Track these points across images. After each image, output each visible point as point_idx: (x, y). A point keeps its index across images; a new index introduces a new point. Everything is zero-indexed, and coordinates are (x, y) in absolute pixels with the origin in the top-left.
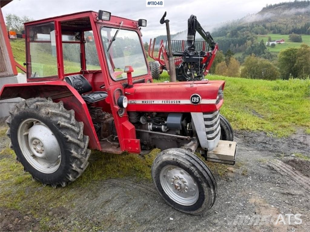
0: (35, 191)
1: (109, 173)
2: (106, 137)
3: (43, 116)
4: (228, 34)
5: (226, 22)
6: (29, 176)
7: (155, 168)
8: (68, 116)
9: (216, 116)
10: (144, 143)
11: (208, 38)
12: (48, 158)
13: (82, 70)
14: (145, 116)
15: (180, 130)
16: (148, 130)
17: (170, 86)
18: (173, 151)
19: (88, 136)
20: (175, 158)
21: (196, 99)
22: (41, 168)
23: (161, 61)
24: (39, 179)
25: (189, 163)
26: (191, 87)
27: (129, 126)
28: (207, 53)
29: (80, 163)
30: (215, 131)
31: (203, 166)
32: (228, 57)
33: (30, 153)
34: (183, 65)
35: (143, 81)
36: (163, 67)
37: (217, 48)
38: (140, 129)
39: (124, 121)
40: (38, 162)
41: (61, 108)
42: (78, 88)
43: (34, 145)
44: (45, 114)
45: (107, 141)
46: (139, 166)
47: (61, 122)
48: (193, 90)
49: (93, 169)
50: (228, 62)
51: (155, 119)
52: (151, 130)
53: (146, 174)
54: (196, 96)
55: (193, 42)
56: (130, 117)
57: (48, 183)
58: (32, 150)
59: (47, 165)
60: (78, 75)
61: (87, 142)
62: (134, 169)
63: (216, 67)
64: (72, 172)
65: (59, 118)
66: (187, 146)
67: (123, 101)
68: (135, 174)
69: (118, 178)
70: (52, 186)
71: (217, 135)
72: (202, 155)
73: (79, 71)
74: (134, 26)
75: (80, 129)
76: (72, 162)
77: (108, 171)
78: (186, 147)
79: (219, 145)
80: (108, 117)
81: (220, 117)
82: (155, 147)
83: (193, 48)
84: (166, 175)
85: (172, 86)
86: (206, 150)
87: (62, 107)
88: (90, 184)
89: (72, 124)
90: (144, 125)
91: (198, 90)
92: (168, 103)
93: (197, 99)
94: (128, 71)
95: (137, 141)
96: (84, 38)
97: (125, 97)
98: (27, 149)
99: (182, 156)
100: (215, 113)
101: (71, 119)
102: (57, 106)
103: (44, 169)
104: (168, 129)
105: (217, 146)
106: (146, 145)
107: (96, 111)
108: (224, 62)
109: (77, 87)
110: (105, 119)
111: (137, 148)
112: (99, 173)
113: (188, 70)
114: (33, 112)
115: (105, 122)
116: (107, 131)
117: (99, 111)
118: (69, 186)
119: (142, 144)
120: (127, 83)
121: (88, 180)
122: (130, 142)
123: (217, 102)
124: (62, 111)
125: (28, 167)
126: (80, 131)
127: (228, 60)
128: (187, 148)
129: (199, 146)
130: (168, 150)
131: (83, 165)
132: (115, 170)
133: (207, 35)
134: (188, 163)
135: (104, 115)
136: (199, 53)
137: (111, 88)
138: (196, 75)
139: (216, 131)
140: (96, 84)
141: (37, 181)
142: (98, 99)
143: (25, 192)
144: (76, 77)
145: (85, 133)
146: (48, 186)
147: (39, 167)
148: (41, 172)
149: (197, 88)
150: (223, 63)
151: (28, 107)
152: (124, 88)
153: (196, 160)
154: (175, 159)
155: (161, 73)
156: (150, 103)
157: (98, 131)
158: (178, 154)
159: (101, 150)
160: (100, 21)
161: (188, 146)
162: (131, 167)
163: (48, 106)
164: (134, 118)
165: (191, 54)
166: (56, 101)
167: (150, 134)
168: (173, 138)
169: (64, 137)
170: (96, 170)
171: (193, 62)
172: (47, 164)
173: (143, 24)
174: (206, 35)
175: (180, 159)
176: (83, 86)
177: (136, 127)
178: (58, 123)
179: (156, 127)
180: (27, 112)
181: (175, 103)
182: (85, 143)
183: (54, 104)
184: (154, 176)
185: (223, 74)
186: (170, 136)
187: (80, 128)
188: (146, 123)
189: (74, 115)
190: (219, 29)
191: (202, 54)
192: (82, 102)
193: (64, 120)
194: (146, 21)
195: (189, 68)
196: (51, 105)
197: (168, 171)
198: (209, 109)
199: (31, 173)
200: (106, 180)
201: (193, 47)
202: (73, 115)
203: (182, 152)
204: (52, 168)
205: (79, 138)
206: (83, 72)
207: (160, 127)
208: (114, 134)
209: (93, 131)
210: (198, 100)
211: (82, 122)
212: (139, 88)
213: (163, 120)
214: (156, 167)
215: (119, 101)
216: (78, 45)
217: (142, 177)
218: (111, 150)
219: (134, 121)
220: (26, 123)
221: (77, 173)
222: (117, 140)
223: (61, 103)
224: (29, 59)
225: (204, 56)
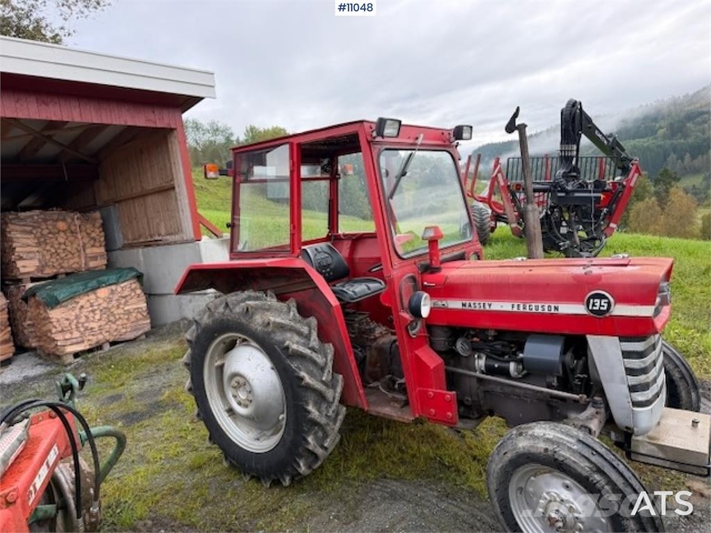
0: (228, 488)
1: (382, 463)
2: (376, 379)
3: (256, 329)
4: (661, 132)
5: (654, 104)
6: (216, 452)
7: (496, 466)
8: (305, 330)
9: (654, 347)
10: (466, 403)
11: (613, 148)
12: (259, 420)
13: (330, 232)
14: (467, 337)
15: (558, 377)
16: (476, 371)
17: (530, 270)
18: (545, 429)
19: (341, 376)
20: (551, 448)
21: (599, 304)
22: (242, 439)
23: (495, 203)
24: (237, 463)
25: (587, 464)
26: (586, 274)
27: (431, 359)
28: (611, 185)
29: (323, 434)
30: (653, 385)
31: (627, 474)
32: (664, 187)
33: (224, 405)
34: (549, 213)
35: (462, 257)
36: (498, 218)
37: (637, 170)
38: (455, 366)
39: (419, 346)
40: (237, 425)
41: (292, 313)
42: (324, 271)
43: (235, 388)
44: (260, 325)
45: (379, 389)
46: (450, 456)
47: (291, 344)
48: (594, 282)
49: (345, 451)
50: (662, 200)
51: (492, 346)
52: (482, 372)
53: (467, 479)
54: (601, 297)
55: (575, 159)
56: (432, 338)
57: (255, 474)
58: (229, 399)
59: (253, 434)
60: (323, 245)
61: (339, 389)
62: (440, 462)
63: (632, 211)
64: (305, 454)
65: (288, 335)
66: (579, 419)
67: (422, 303)
68: (441, 475)
69: (402, 478)
70: (263, 481)
71: (657, 395)
72: (618, 444)
73: (325, 236)
74: (445, 142)
75: (327, 360)
76: (308, 433)
77: (379, 461)
78: (576, 423)
79: (663, 422)
80: (382, 336)
81: (665, 349)
82: (491, 413)
83: (575, 174)
84: (525, 487)
85: (536, 271)
86: (629, 431)
87: (294, 311)
88: (340, 485)
89: (312, 349)
90: (466, 357)
91: (604, 281)
92: (528, 310)
93: (602, 304)
94: (431, 237)
95: (448, 396)
96: (337, 169)
97: (425, 295)
98: (218, 395)
99: (569, 445)
100: (653, 339)
101: (310, 336)
102: (285, 309)
103: (251, 442)
104: (525, 372)
105: (659, 424)
106: (468, 408)
107: (356, 319)
108: (653, 199)
109: (321, 269)
110: (376, 339)
111: (449, 414)
112: (358, 462)
113: (564, 224)
114: (239, 321)
115: (374, 344)
116: (379, 365)
117: (362, 318)
118: (296, 487)
119: (461, 403)
120: (428, 261)
121: (336, 476)
122: (433, 397)
123: (657, 312)
124: (294, 320)
125: (217, 435)
126: (326, 364)
127: (664, 194)
128: (579, 425)
129: (610, 421)
130: (530, 425)
131: (328, 440)
132: (395, 460)
133: (608, 141)
134: (584, 464)
135: (372, 331)
136: (590, 183)
137: (395, 273)
138: (583, 234)
139: (655, 385)
140: (357, 261)
141: (232, 466)
142: (363, 294)
143: (208, 488)
144: (321, 248)
145: (336, 369)
146: (253, 480)
147: (238, 436)
148: (241, 448)
149: (603, 276)
150: (650, 202)
151: (231, 311)
152: (422, 273)
153: (608, 458)
154: (551, 451)
155: (493, 229)
156: (482, 308)
157: (361, 363)
158: (558, 438)
159: (366, 409)
160: (379, 139)
161: (581, 418)
162: (432, 455)
163: (268, 310)
164: (441, 339)
165: (569, 188)
166: (282, 298)
167: (480, 380)
168: (539, 394)
169: (296, 374)
170: (352, 454)
171: (576, 206)
172: (253, 430)
173: (465, 135)
174: (606, 142)
175: (562, 453)
176: (332, 267)
177: (447, 363)
178: (286, 344)
179: (496, 366)
180: (228, 320)
181: (546, 311)
182: (335, 392)
183: (279, 305)
184: (493, 486)
185: (652, 228)
186: (529, 389)
187: (326, 357)
188: (469, 353)
189: (316, 329)
190: (636, 121)
191: (599, 185)
192: (334, 301)
193: (296, 338)
194: (471, 127)
195: (564, 220)
196: (274, 308)
197: (530, 477)
198: (637, 330)
199: (221, 447)
200: (376, 479)
201: (574, 171)
202: (314, 329)
203: (568, 435)
204: (264, 442)
205: (324, 379)
206: (333, 238)
207: (504, 365)
208: (393, 374)
209: (353, 366)
210: (606, 305)
211: (331, 345)
212: (455, 273)
213: (514, 350)
214: (499, 466)
215: (413, 304)
216: (325, 184)
217: (460, 485)
218: (387, 411)
219: (442, 348)
220: (223, 341)
221: (316, 457)
222: (403, 389)
223: (292, 303)
224: (237, 215)
225: (604, 191)
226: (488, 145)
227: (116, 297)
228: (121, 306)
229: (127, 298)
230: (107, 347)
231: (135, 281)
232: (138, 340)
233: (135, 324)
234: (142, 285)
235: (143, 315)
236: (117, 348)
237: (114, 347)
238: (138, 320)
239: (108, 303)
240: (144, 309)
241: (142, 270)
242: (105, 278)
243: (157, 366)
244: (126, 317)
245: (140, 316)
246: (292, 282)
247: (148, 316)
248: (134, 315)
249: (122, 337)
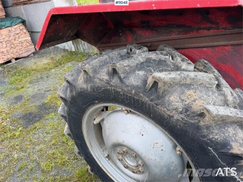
227: (12, 34)
228: (17, 39)
229: (20, 35)
230: (14, 61)
231: (22, 25)
232: (29, 57)
233: (26, 48)
234: (26, 26)
235: (30, 44)
236: (19, 61)
238: (27, 46)
239: (9, 37)
240: (30, 40)
241: (25, 18)
243: (41, 74)
244: (21, 45)
245: (28, 44)
247: (33, 44)
248: (25, 43)
249: (21, 55)
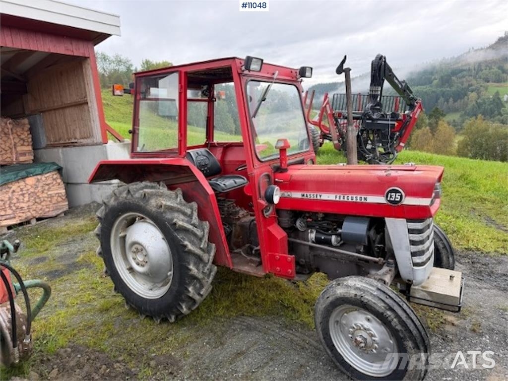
0: (129, 324)
1: (241, 306)
2: (239, 247)
3: (152, 210)
4: (435, 82)
5: (432, 62)
6: (120, 299)
7: (321, 306)
8: (188, 211)
9: (429, 226)
10: (301, 263)
11: (405, 91)
12: (152, 276)
13: (207, 141)
14: (303, 218)
15: (364, 246)
16: (308, 241)
17: (349, 172)
18: (355, 281)
19: (214, 245)
20: (359, 293)
21: (395, 197)
22: (140, 290)
23: (323, 126)
24: (136, 307)
25: (383, 304)
26: (386, 175)
27: (279, 233)
28: (402, 116)
29: (200, 285)
30: (427, 252)
31: (408, 311)
32: (435, 120)
33: (126, 265)
34: (360, 134)
35: (302, 162)
36: (325, 136)
37: (420, 107)
38: (295, 238)
39: (271, 224)
40: (135, 279)
41: (179, 199)
42: (203, 169)
43: (135, 252)
44: (155, 207)
45: (241, 254)
46: (288, 300)
47: (178, 221)
48: (392, 181)
49: (215, 297)
50: (433, 128)
51: (320, 224)
52: (313, 242)
53: (300, 315)
54: (397, 192)
55: (379, 97)
56: (280, 219)
57: (148, 314)
58: (130, 260)
59: (148, 285)
60: (203, 150)
61: (212, 254)
62: (281, 304)
63: (414, 136)
64: (187, 299)
65: (176, 215)
66: (378, 275)
67: (275, 193)
68: (282, 313)
69: (255, 316)
70: (154, 319)
71: (429, 259)
72: (401, 291)
73: (203, 144)
74: (293, 78)
75: (204, 233)
76: (189, 285)
77: (238, 304)
78: (376, 277)
79: (431, 276)
80: (244, 217)
81: (434, 228)
82: (318, 270)
83: (379, 107)
84: (340, 320)
85: (353, 173)
86: (410, 283)
87: (180, 197)
88: (211, 321)
89: (194, 225)
90: (302, 232)
91: (399, 181)
92: (346, 200)
93: (397, 197)
94: (282, 147)
95: (289, 259)
96: (213, 94)
97: (277, 188)
98: (122, 258)
99: (371, 291)
100: (428, 221)
101: (192, 216)
102: (174, 196)
103: (145, 291)
104: (342, 242)
105: (428, 278)
106: (302, 266)
107: (226, 205)
108: (428, 128)
109: (201, 167)
110: (239, 219)
111: (290, 271)
112: (224, 304)
113: (369, 142)
114: (138, 204)
115: (238, 223)
116: (241, 237)
117: (230, 204)
118: (179, 323)
119: (297, 263)
120: (279, 164)
121: (208, 315)
122: (280, 259)
123: (432, 203)
124: (180, 203)
125: (120, 286)
126: (203, 236)
127: (434, 125)
128: (378, 279)
129: (397, 276)
130: (346, 278)
131: (204, 290)
132: (250, 303)
134: (381, 304)
135: (237, 213)
136: (389, 114)
137: (256, 172)
138: (382, 150)
139: (428, 252)
140: (227, 163)
141: (132, 309)
142: (231, 186)
143: (113, 325)
144: (201, 152)
145: (211, 239)
146: (148, 318)
147: (137, 287)
148: (140, 296)
149: (398, 177)
150: (426, 130)
151: (132, 196)
152: (275, 172)
153: (396, 300)
154: (359, 296)
155: (321, 144)
156: (315, 198)
157: (229, 236)
158: (364, 287)
159: (231, 268)
160: (246, 72)
161: (379, 274)
162: (276, 299)
163: (161, 196)
164: (286, 220)
165: (375, 117)
166: (171, 187)
167: (311, 248)
168: (351, 258)
169: (181, 243)
170: (220, 299)
171: (378, 130)
172: (148, 282)
173: (307, 74)
174: (400, 86)
175: (366, 297)
176: (209, 166)
177: (289, 236)
178: (174, 221)
179: (323, 238)
180: (129, 203)
181: (359, 201)
182: (209, 256)
183: (170, 192)
184: (319, 320)
185: (425, 148)
186: (345, 254)
187: (204, 231)
188: (305, 229)
189: (197, 210)
190: (419, 73)
191: (394, 116)
192: (210, 191)
193: (182, 217)
194: (312, 69)
195: (370, 139)
196: (165, 194)
197: (343, 314)
198: (419, 214)
199: (123, 295)
200: (237, 317)
201: (378, 106)
202: (195, 211)
203: (371, 285)
204: (156, 291)
205: (202, 246)
206: (209, 145)
207: (328, 237)
208: (251, 243)
209: (223, 238)
210: (399, 197)
211: (207, 222)
212: (297, 173)
213: (335, 227)
214: (324, 306)
215: (268, 194)
216: (204, 105)
217: (295, 319)
218: (246, 269)
219: (286, 226)
220: (125, 219)
221: (194, 301)
222: (258, 254)
223: (179, 192)
224: (136, 126)
225: (397, 120)
226: (319, 85)
227: (41, 184)
228: (45, 192)
229: (50, 186)
230: (34, 222)
231: (56, 173)
232: (58, 217)
233: (56, 205)
234: (61, 175)
235: (62, 199)
236: (42, 223)
237: (40, 222)
238: (59, 202)
239: (35, 189)
240: (64, 194)
241: (61, 164)
242: (32, 170)
243: (73, 237)
244: (49, 199)
245: (60, 199)
246: (178, 176)
247: (66, 199)
248: (55, 198)
249: (46, 214)
